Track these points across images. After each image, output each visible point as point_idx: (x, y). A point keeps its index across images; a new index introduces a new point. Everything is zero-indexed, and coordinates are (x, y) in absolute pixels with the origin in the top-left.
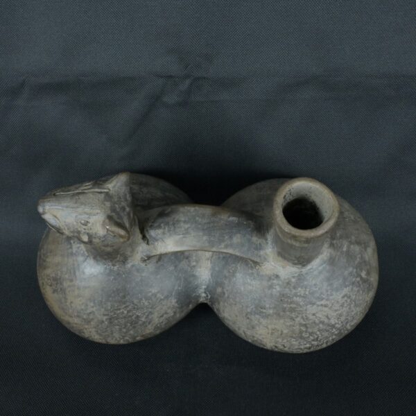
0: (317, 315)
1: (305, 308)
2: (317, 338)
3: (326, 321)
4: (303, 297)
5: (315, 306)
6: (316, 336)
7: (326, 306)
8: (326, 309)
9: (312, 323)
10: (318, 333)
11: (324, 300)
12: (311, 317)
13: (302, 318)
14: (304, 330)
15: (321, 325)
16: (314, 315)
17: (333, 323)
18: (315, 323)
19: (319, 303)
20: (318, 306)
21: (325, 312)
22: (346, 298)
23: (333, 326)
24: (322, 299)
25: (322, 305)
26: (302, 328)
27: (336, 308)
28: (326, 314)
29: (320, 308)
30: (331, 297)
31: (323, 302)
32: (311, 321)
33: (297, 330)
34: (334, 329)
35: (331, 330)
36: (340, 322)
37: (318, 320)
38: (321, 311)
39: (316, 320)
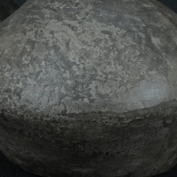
0: (56, 35)
1: (46, 21)
2: (38, 73)
3: (63, 48)
4: (55, 10)
5: (60, 23)
6: (38, 69)
7: (73, 28)
8: (72, 33)
9: (43, 43)
10: (43, 63)
11: (76, 22)
12: (47, 34)
13: (36, 33)
14: (29, 50)
15: (52, 52)
16: (52, 32)
17: (71, 59)
18: (47, 44)
19: (67, 21)
21: (68, 35)
22: (107, 36)
23: (69, 65)
25: (69, 25)
26: (27, 46)
27: (86, 40)
28: (67, 38)
29: (65, 27)
30: (87, 23)
31: (73, 23)
32: (43, 40)
33: (21, 49)
34: (67, 72)
35: (63, 70)
36: (82, 66)
37: (53, 42)
38: (63, 31)
39: (51, 41)
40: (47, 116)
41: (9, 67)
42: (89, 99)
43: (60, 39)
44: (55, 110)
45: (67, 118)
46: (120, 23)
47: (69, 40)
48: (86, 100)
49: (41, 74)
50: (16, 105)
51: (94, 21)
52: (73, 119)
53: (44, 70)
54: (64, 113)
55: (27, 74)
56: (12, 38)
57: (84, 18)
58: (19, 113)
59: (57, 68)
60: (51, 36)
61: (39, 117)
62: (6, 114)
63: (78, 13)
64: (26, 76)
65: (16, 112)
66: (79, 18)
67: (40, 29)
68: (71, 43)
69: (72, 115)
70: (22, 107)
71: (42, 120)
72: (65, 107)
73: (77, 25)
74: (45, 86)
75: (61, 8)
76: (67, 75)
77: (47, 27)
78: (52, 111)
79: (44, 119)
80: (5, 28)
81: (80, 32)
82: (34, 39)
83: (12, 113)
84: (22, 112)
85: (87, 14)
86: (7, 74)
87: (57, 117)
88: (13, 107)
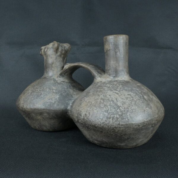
0: (111, 96)
1: (106, 91)
2: (108, 110)
3: (115, 101)
4: (108, 87)
5: (112, 92)
7: (117, 94)
8: (117, 95)
9: (107, 99)
10: (109, 107)
11: (117, 91)
12: (108, 96)
13: (104, 96)
15: (112, 102)
16: (110, 95)
17: (119, 105)
18: (109, 100)
19: (114, 91)
20: (113, 92)
21: (116, 96)
22: (130, 96)
23: (119, 107)
24: (117, 90)
25: (115, 93)
26: (101, 101)
27: (123, 98)
28: (116, 97)
29: (114, 93)
30: (122, 92)
31: (117, 92)
32: (107, 98)
33: (99, 102)
34: (118, 109)
35: (117, 109)
36: (123, 107)
37: (111, 99)
38: (114, 95)
39: (110, 98)
40: (113, 126)
41: (95, 108)
42: (128, 119)
43: (113, 98)
44: (116, 123)
45: (120, 126)
46: (133, 91)
47: (117, 98)
48: (127, 119)
49: (109, 111)
50: (100, 122)
51: (124, 91)
52: (122, 126)
53: (110, 109)
54: (119, 124)
55: (104, 111)
56: (94, 98)
57: (120, 90)
58: (102, 125)
59: (114, 108)
60: (110, 97)
61: (110, 126)
62: (96, 126)
63: (117, 88)
64: (103, 112)
65: (101, 125)
66: (118, 90)
67: (105, 94)
68: (118, 99)
69: (122, 125)
70: (103, 123)
71: (111, 127)
72: (119, 122)
73: (118, 92)
74: (111, 115)
75: (111, 86)
76: (118, 110)
77: (107, 93)
78: (115, 124)
79: (112, 127)
80: (89, 94)
81: (120, 95)
82: (104, 98)
83: (99, 125)
84: (103, 124)
85: (121, 88)
86: (95, 111)
87: (117, 126)
88: (99, 123)
